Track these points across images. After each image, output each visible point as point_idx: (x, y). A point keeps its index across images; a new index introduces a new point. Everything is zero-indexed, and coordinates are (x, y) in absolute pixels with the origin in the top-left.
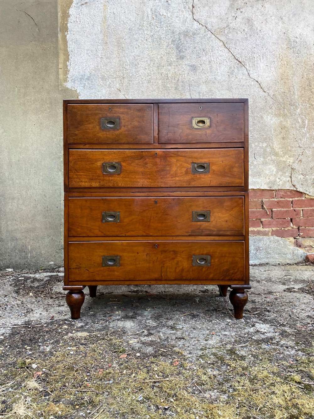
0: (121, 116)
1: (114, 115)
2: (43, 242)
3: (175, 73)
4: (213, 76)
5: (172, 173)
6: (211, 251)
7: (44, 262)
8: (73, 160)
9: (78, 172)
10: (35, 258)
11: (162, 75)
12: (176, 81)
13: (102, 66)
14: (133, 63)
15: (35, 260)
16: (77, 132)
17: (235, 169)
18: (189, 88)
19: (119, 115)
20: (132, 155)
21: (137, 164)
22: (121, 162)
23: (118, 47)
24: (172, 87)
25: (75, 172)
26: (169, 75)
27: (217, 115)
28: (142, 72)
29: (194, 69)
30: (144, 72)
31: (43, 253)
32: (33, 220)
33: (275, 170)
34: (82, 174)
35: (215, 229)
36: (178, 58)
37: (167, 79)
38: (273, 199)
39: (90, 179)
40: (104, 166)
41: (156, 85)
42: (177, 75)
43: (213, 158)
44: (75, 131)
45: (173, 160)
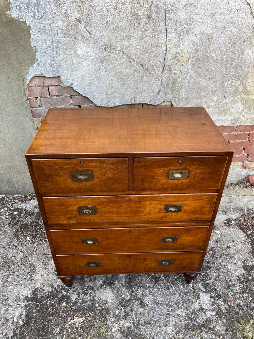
0: (93, 169)
1: (86, 169)
2: (26, 175)
5: (145, 212)
6: (175, 258)
7: (30, 189)
8: (48, 206)
9: (55, 214)
10: (22, 187)
12: (149, 6)
15: (22, 188)
16: (47, 184)
17: (206, 209)
19: (92, 169)
20: (107, 200)
21: (112, 207)
22: (96, 206)
24: (143, 15)
25: (52, 214)
27: (197, 167)
31: (28, 183)
32: (11, 159)
33: (242, 108)
34: (59, 215)
35: (180, 246)
37: (137, 3)
38: (233, 133)
39: (67, 218)
40: (79, 209)
41: (124, 13)
43: (186, 201)
44: (46, 184)
45: (148, 203)
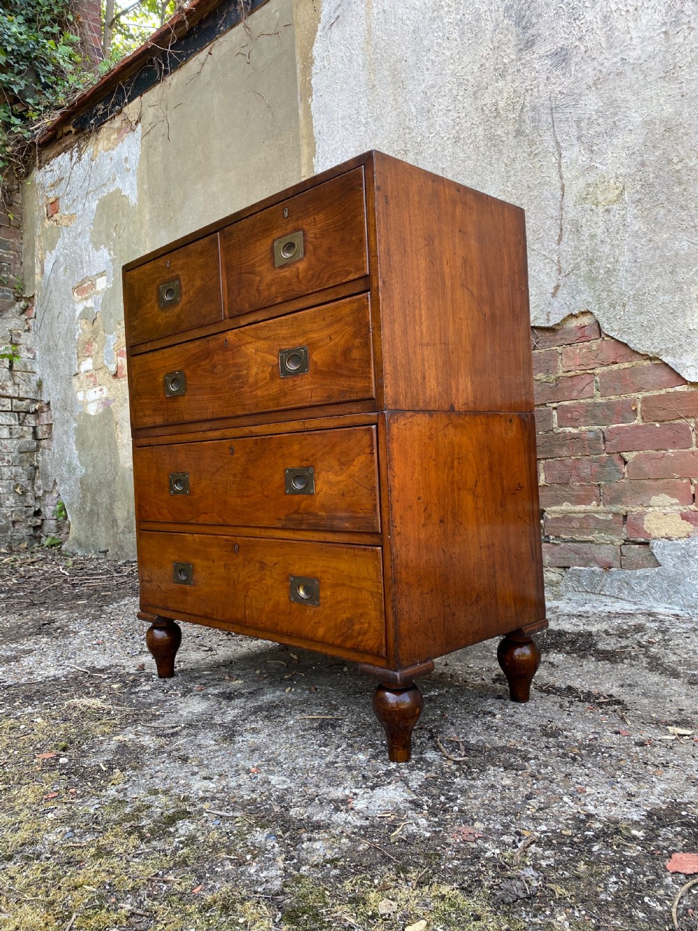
0: (181, 274)
1: (173, 274)
3: (515, 92)
4: (615, 55)
5: (251, 380)
6: (319, 568)
8: (135, 376)
9: (141, 399)
11: (483, 110)
13: (368, 141)
14: (423, 108)
18: (550, 120)
19: (178, 272)
20: (197, 351)
21: (204, 370)
22: (184, 369)
23: (395, 83)
25: (138, 399)
26: (502, 104)
27: (314, 218)
28: (441, 122)
29: (564, 60)
30: (446, 120)
34: (145, 401)
35: (324, 514)
36: (521, 50)
37: (495, 117)
39: (154, 410)
40: (165, 381)
41: (471, 143)
42: (519, 97)
43: (314, 331)
44: (135, 321)
45: (251, 350)
